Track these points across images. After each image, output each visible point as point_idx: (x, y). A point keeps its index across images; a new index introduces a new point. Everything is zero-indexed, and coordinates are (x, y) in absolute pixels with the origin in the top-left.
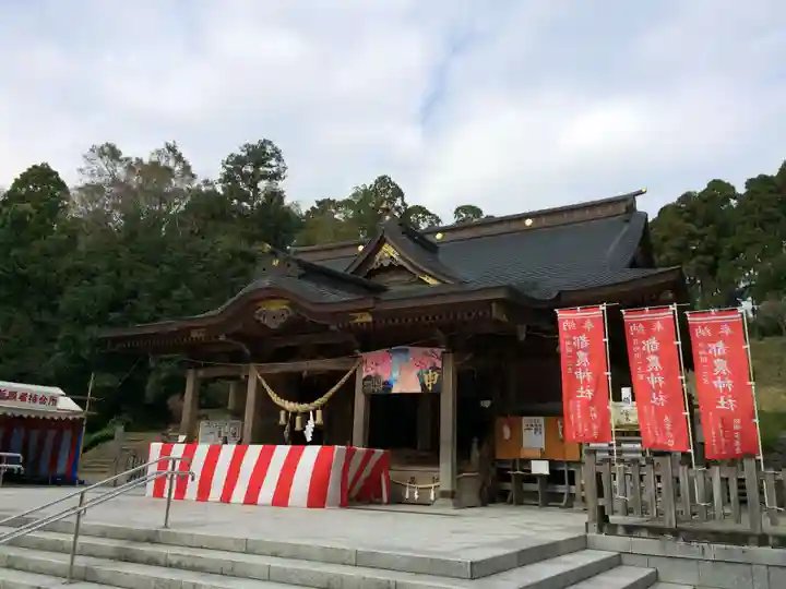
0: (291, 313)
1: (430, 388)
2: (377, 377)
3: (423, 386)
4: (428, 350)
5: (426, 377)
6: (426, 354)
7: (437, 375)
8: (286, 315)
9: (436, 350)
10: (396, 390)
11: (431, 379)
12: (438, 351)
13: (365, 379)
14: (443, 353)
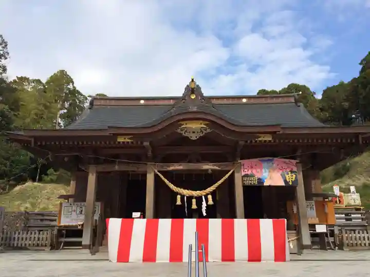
0: (209, 131)
1: (291, 183)
2: (253, 176)
3: (285, 181)
4: (287, 160)
5: (287, 176)
6: (285, 162)
7: (294, 176)
8: (205, 132)
9: (293, 161)
10: (266, 183)
11: (290, 178)
12: (294, 161)
13: (243, 177)
14: (297, 163)
